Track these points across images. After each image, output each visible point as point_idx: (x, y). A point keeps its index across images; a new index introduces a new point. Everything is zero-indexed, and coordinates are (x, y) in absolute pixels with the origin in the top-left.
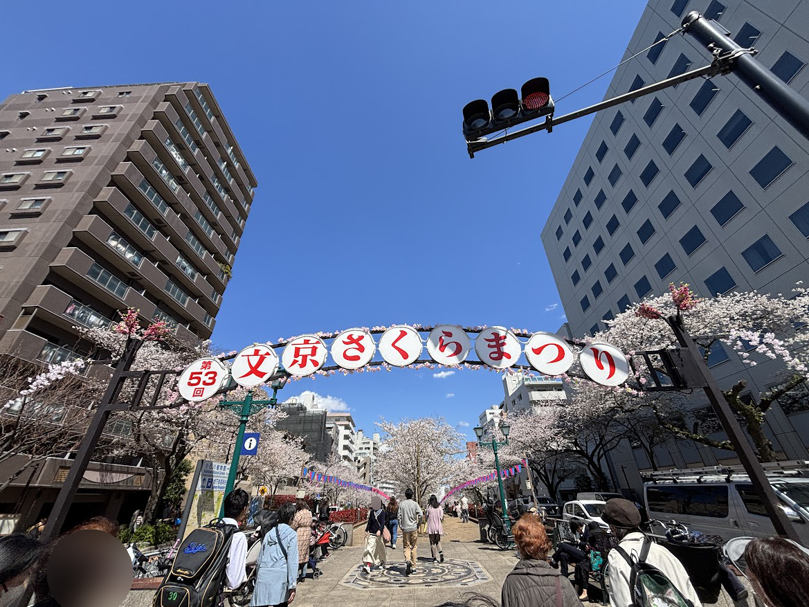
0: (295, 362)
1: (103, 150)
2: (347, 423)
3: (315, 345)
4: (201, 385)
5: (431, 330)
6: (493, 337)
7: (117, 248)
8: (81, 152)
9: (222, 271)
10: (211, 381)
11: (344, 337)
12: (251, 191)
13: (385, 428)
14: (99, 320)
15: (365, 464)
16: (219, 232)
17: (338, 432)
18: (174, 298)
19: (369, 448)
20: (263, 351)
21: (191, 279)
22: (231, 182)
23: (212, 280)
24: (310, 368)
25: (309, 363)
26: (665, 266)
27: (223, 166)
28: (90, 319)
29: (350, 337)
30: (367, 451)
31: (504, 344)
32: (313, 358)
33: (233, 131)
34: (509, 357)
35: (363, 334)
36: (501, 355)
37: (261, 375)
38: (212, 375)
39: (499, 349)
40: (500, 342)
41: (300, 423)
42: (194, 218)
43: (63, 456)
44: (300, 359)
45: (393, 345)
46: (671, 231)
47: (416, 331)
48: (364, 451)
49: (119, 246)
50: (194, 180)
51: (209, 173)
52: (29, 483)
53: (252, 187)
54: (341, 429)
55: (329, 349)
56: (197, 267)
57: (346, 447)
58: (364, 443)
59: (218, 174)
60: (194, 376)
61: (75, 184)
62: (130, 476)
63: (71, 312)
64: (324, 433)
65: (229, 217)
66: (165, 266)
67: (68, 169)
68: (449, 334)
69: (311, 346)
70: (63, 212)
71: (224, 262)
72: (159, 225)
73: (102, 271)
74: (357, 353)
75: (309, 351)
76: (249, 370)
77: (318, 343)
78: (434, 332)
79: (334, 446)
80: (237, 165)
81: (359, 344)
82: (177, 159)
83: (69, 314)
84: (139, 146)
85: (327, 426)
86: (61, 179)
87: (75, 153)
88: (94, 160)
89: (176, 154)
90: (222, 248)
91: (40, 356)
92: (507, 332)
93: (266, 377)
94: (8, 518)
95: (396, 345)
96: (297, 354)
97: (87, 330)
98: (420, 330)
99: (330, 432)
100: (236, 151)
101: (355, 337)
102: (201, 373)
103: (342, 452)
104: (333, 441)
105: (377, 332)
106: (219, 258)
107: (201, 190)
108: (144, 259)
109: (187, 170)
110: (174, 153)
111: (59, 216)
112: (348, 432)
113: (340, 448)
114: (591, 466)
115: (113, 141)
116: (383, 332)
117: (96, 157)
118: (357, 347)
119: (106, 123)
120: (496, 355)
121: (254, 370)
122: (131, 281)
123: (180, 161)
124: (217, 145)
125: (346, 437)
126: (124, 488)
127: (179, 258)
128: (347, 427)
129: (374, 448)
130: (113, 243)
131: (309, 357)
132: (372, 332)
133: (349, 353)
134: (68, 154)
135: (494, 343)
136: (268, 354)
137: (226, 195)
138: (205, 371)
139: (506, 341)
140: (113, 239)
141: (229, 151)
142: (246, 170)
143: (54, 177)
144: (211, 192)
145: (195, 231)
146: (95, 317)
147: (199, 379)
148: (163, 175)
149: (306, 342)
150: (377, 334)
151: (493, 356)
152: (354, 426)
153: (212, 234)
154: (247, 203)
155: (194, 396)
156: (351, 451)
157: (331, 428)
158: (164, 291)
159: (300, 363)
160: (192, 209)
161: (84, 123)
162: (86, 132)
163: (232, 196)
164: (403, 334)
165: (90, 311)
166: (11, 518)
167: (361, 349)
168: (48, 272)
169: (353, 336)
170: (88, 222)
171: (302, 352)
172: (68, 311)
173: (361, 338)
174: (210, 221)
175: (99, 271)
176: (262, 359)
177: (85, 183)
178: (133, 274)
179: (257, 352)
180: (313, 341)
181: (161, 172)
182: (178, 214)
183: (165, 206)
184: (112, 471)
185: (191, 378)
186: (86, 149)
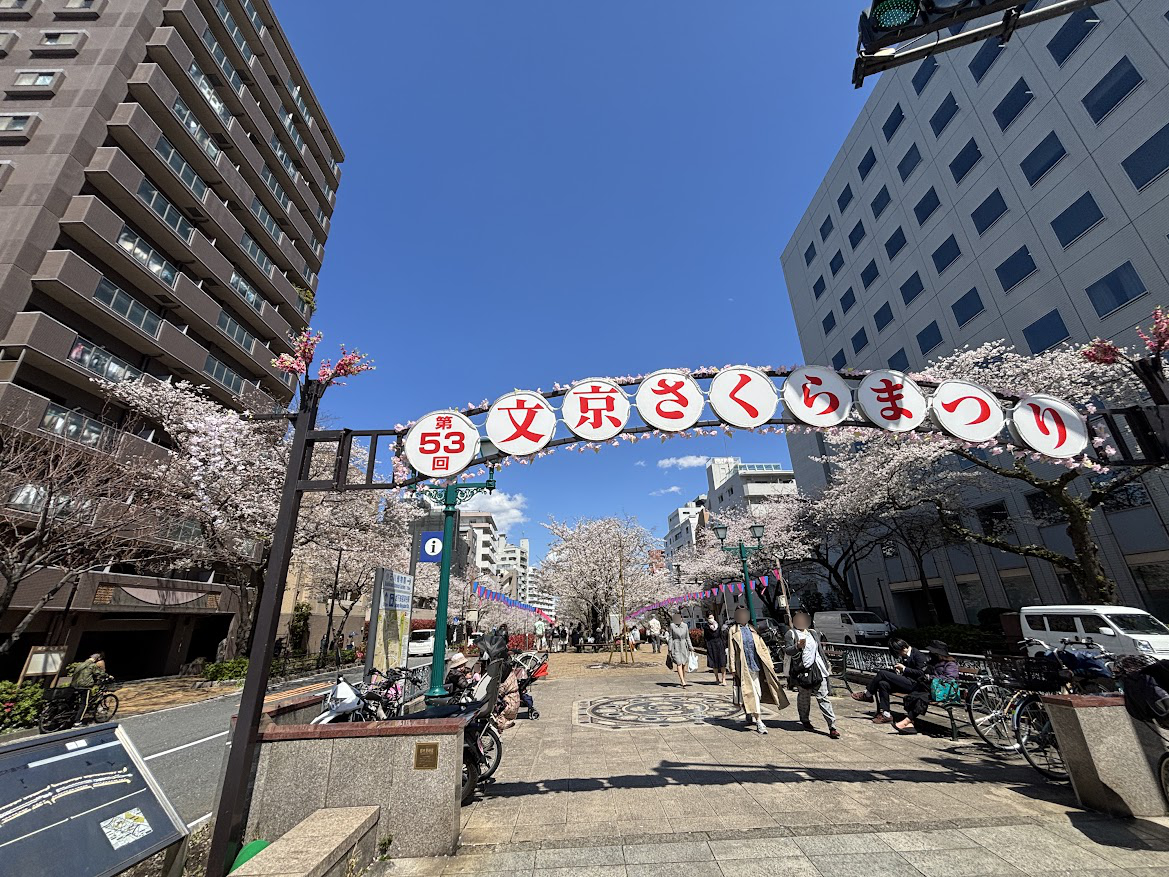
0: (583, 420)
1: (88, 79)
2: (486, 525)
3: (610, 394)
4: (441, 453)
5: (787, 375)
6: (883, 386)
7: (134, 254)
8: (48, 80)
9: (301, 299)
10: (457, 446)
11: (652, 382)
12: (336, 168)
13: (556, 531)
14: (123, 371)
15: (510, 579)
16: (292, 235)
17: (475, 537)
18: (234, 339)
19: (515, 559)
20: (531, 402)
21: (255, 311)
22: (303, 150)
23: (286, 312)
24: (608, 430)
25: (605, 421)
26: (968, 307)
27: (287, 121)
28: (110, 369)
29: (662, 383)
30: (512, 562)
31: (900, 396)
32: (611, 414)
33: (298, 57)
34: (909, 415)
35: (682, 379)
36: (898, 413)
37: (536, 438)
38: (457, 438)
39: (894, 404)
40: (895, 393)
41: (422, 526)
42: (251, 210)
43: (102, 569)
44: (590, 415)
45: (732, 395)
46: (986, 253)
47: (765, 376)
48: (507, 562)
49: (138, 250)
50: (243, 141)
51: (267, 132)
52: (69, 604)
53: (336, 162)
54: (479, 533)
55: (632, 400)
56: (263, 292)
57: (485, 557)
58: (507, 552)
59: (280, 134)
60: (427, 439)
61: (47, 140)
62: (200, 595)
63: (79, 357)
64: (458, 539)
65: (304, 211)
66: (212, 286)
67: (32, 110)
68: (816, 381)
69: (605, 395)
70: (37, 189)
71: (303, 286)
72: (195, 218)
73: (117, 291)
74: (678, 407)
75: (602, 404)
76: (515, 430)
77: (613, 391)
78: (792, 376)
79: (470, 555)
80: (310, 121)
81: (678, 395)
82: (212, 103)
83: (76, 359)
84: (147, 73)
85: (461, 529)
86: (22, 130)
87: (38, 83)
88: (74, 96)
89: (209, 93)
90: (298, 263)
91: (42, 424)
92: (904, 379)
93: (543, 442)
94: (51, 652)
95: (736, 395)
96: (584, 407)
97: (113, 384)
98: (770, 374)
99: (465, 538)
100: (305, 94)
101: (670, 383)
102: (438, 434)
103: (481, 564)
104: (469, 549)
105: (704, 376)
106: (294, 278)
107: (257, 162)
108: (179, 276)
109: (231, 124)
110: (207, 92)
111: (31, 194)
112: (487, 537)
113: (479, 558)
114: (832, 578)
115: (100, 64)
116: (712, 376)
117: (77, 91)
118: (676, 398)
119: (84, 29)
120: (890, 413)
121: (522, 431)
122: (163, 311)
123: (217, 106)
124: (275, 80)
125: (486, 544)
126: (195, 611)
127: (234, 276)
128: (486, 531)
129: (523, 559)
130: (128, 246)
131: (604, 413)
132: (696, 377)
133: (665, 408)
134: (23, 83)
135: (886, 395)
136: (538, 406)
137: (298, 174)
138: (444, 432)
139: (904, 392)
140: (125, 239)
141: (295, 94)
142: (325, 131)
143: (8, 126)
144: (272, 166)
145: (253, 232)
146: (117, 367)
147: (437, 444)
148: (192, 131)
149: (595, 390)
150: (705, 379)
151: (886, 413)
152: (496, 529)
153: (281, 238)
154: (330, 189)
155: (434, 469)
156: (492, 562)
157: (466, 532)
158: (217, 328)
159: (592, 420)
160: (245, 194)
161: (40, 26)
162: (49, 44)
163: (307, 176)
164: (745, 380)
165: (109, 357)
166: (55, 652)
167: (683, 401)
168: (31, 290)
169: (667, 382)
170: (81, 209)
171: (592, 405)
172: (74, 355)
173: (680, 384)
174: (275, 216)
175: (110, 291)
176: (531, 414)
177: (65, 139)
178: (164, 298)
179: (520, 404)
180: (605, 388)
181: (188, 124)
182: (224, 201)
183: (203, 187)
184: (175, 589)
185: (423, 442)
186: (57, 76)
